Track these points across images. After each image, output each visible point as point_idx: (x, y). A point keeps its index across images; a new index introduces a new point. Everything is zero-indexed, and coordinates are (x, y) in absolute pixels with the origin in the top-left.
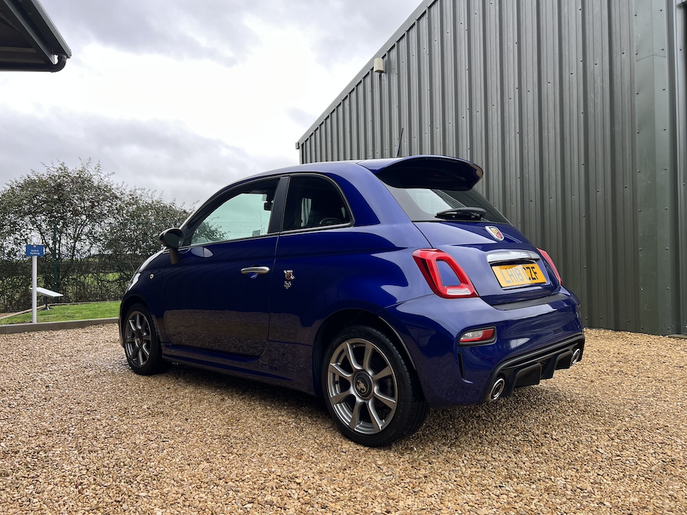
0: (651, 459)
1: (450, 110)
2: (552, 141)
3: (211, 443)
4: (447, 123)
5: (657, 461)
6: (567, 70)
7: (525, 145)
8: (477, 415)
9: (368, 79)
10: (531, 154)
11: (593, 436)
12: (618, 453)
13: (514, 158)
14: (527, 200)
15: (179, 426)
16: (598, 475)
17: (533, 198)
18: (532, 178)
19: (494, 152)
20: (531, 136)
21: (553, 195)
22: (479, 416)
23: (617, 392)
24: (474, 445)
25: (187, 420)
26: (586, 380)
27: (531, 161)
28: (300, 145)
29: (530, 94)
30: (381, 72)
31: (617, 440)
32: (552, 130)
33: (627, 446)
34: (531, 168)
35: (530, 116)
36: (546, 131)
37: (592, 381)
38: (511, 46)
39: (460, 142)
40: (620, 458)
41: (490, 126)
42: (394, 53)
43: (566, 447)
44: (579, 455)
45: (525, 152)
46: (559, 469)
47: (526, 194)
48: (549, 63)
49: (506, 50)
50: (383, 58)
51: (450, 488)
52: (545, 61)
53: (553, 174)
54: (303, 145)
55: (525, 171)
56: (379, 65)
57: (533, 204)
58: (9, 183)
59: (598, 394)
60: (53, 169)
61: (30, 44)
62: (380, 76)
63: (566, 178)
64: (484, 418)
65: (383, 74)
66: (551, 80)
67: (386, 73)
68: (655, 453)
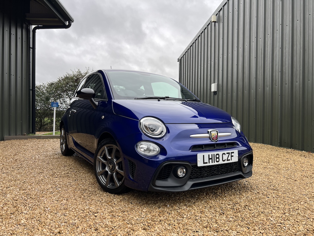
0: (300, 228)
1: (247, 39)
2: (298, 52)
3: (77, 192)
4: (245, 45)
5: (303, 229)
6: (307, 13)
7: (284, 54)
8: (216, 192)
9: (209, 26)
10: (287, 59)
11: (273, 211)
12: (282, 222)
13: (278, 61)
14: (284, 83)
15: (71, 182)
16: (260, 233)
17: (287, 83)
18: (287, 72)
19: (268, 59)
20: (287, 49)
21: (298, 80)
22: (216, 193)
23: (307, 188)
24: (201, 207)
25: (75, 180)
26: (293, 179)
27: (287, 63)
28: (179, 59)
29: (288, 27)
30: (215, 22)
31: (287, 214)
32: (298, 46)
33: (291, 218)
34: (287, 66)
35: (287, 38)
36: (296, 46)
37: (295, 181)
38: (278, 3)
39: (251, 54)
40: (281, 224)
41: (266, 45)
42: (221, 12)
43: (253, 214)
44: (257, 220)
45: (284, 58)
46: (239, 226)
47: (284, 80)
48: (298, 10)
49: (276, 5)
50: (216, 15)
51: (169, 228)
52: (296, 9)
53: (298, 69)
54: (180, 59)
55: (284, 68)
56: (214, 19)
57: (287, 86)
58: (59, 78)
59: (296, 187)
60: (75, 72)
61: (56, 17)
62: (215, 24)
63: (305, 71)
64: (218, 194)
65: (216, 23)
66: (298, 19)
67: (217, 22)
68: (305, 224)
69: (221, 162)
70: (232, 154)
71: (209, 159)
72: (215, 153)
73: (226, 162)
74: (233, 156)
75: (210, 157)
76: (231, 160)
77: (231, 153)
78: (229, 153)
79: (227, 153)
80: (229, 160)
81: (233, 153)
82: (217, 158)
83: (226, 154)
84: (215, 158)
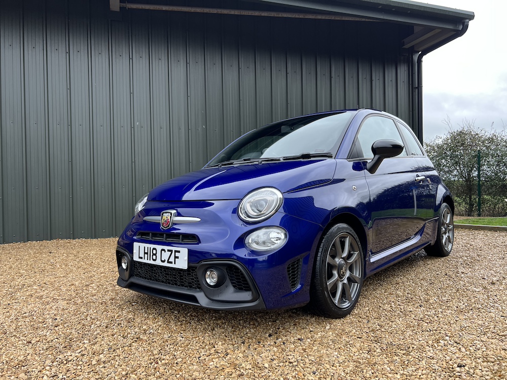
69: (158, 262)
70: (177, 254)
71: (145, 253)
72: (152, 246)
73: (166, 264)
74: (178, 257)
75: (146, 251)
76: (175, 263)
77: (176, 251)
78: (171, 251)
79: (168, 251)
80: (171, 263)
81: (179, 252)
82: (153, 254)
83: (166, 251)
84: (152, 254)
